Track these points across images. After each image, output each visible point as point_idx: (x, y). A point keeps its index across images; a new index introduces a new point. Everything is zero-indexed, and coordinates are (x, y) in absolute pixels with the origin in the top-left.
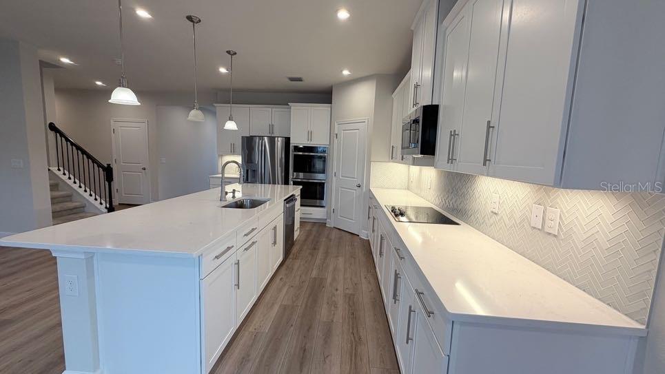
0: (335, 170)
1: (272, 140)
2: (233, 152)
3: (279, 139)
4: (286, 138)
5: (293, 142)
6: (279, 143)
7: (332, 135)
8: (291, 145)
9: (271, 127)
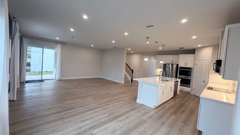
0: (195, 76)
1: (172, 65)
2: (160, 68)
3: (175, 65)
4: (177, 64)
5: (180, 66)
6: (175, 66)
7: (195, 64)
8: (179, 67)
9: (173, 61)
